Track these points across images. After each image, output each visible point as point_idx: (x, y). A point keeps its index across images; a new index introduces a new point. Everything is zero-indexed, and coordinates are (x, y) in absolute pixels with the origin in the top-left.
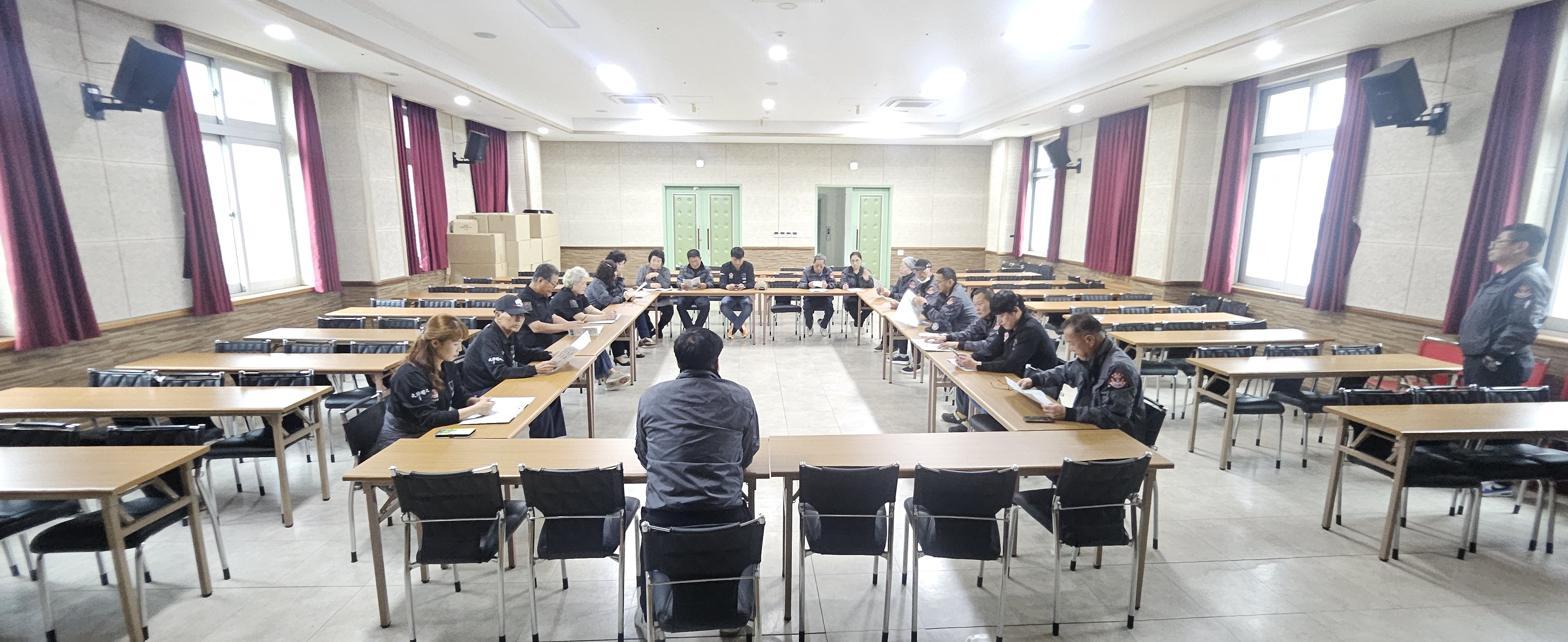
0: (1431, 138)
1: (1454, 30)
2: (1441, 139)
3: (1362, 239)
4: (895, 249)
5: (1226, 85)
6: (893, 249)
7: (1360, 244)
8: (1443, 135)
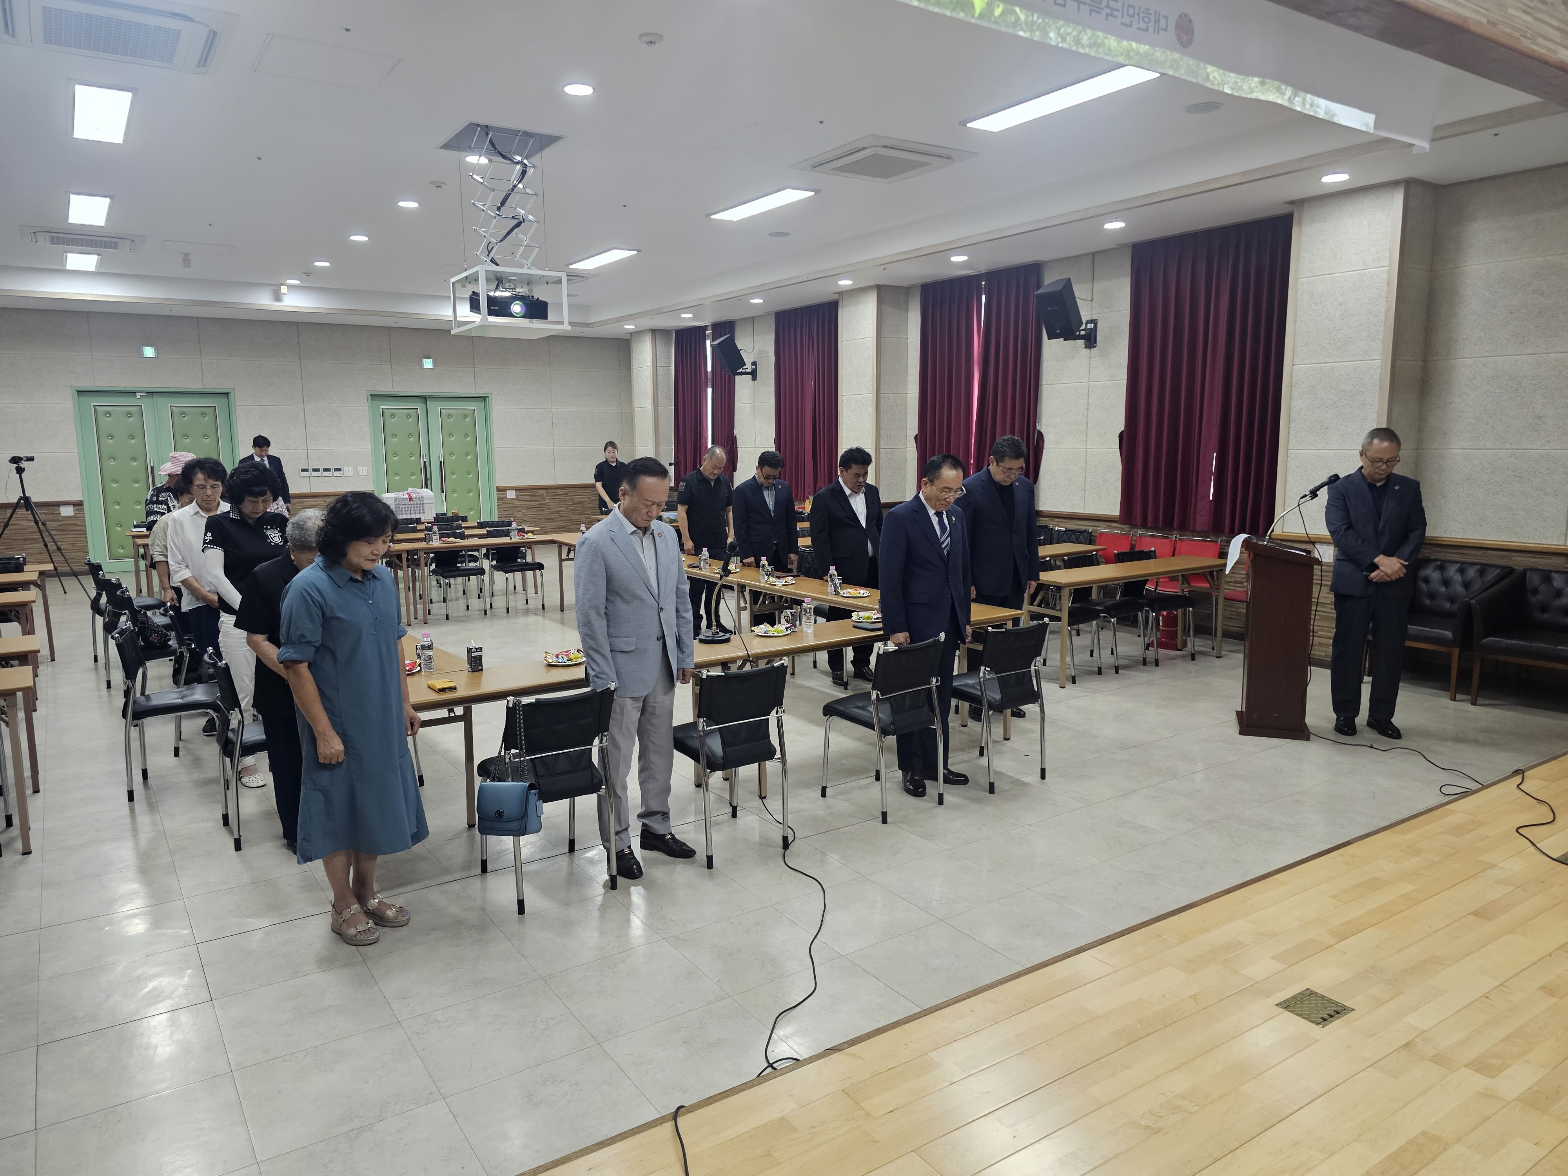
0: (1087, 351)
1: (1094, 254)
2: (1094, 350)
3: (1045, 446)
4: (502, 490)
5: (913, 286)
6: (499, 489)
7: (1044, 450)
8: (1095, 348)
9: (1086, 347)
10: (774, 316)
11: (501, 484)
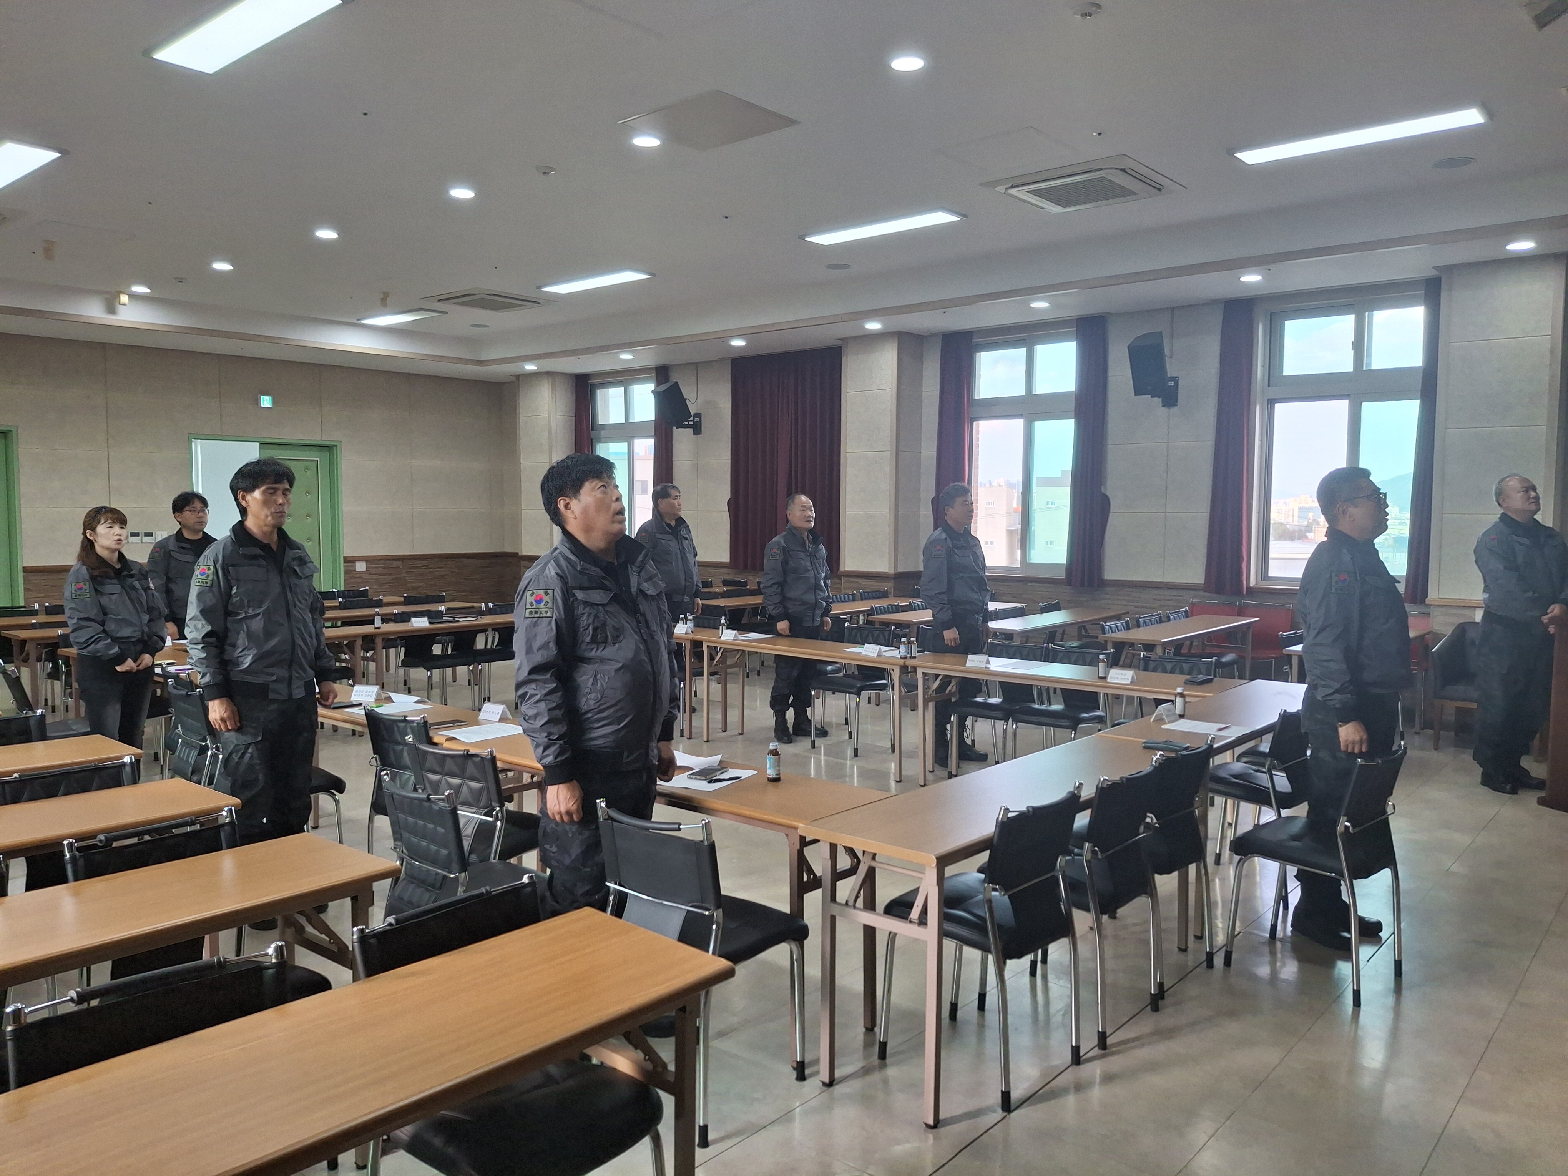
0: (1165, 409)
1: (1173, 309)
2: (1174, 410)
3: (1112, 510)
4: (350, 561)
5: (933, 335)
6: (347, 560)
7: (1111, 514)
8: (1176, 407)
9: (1163, 406)
10: (730, 361)
11: (349, 553)
